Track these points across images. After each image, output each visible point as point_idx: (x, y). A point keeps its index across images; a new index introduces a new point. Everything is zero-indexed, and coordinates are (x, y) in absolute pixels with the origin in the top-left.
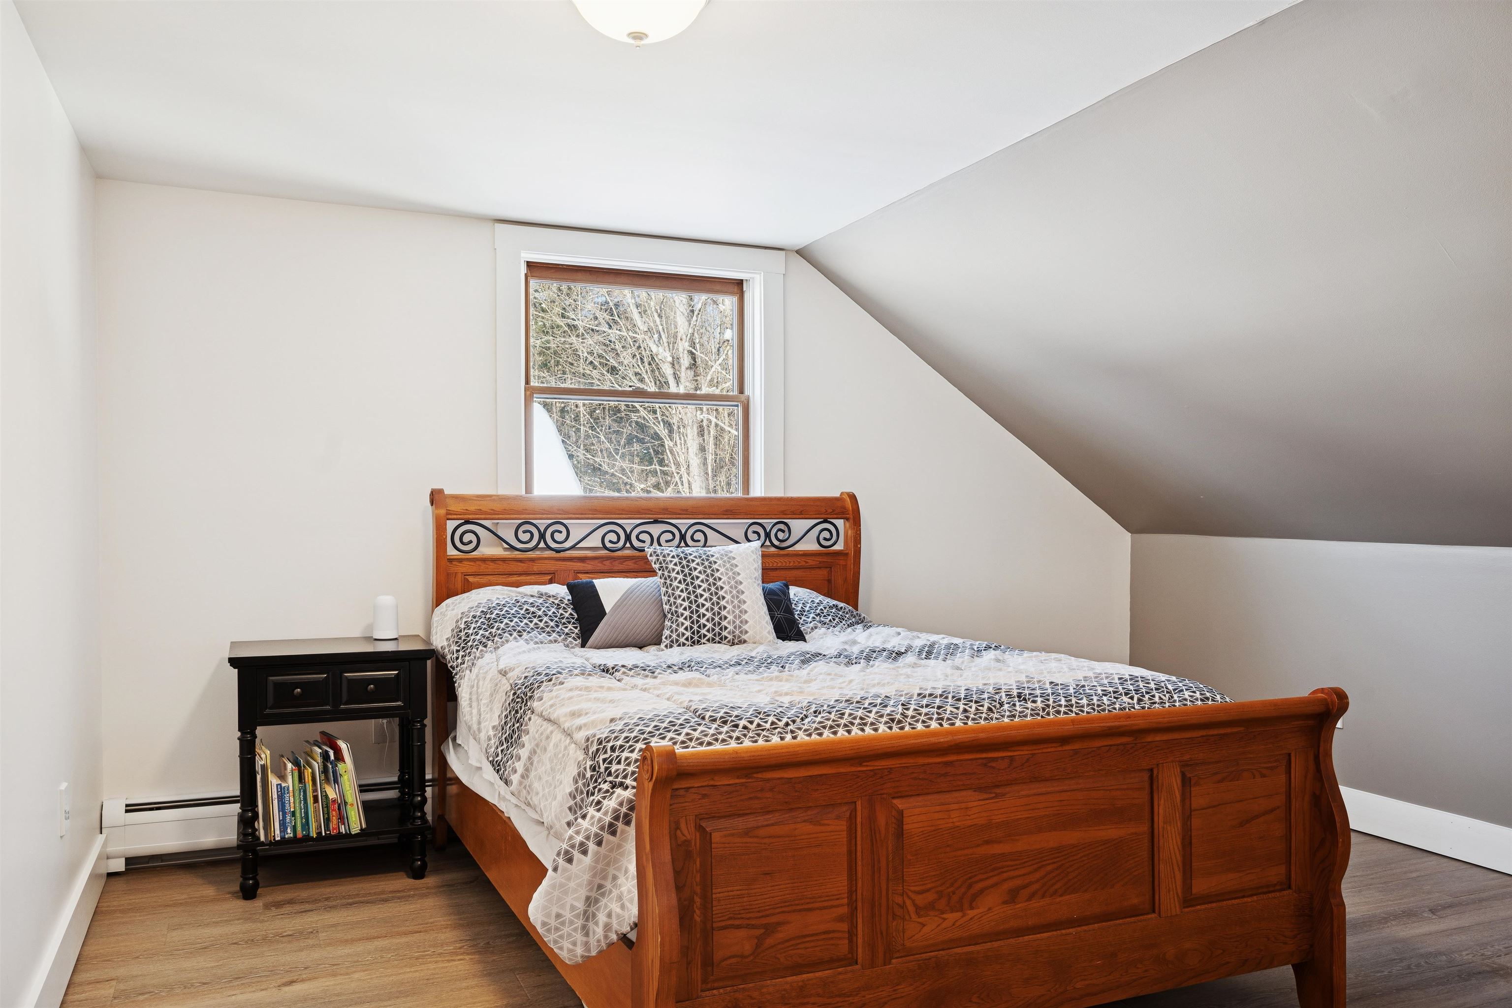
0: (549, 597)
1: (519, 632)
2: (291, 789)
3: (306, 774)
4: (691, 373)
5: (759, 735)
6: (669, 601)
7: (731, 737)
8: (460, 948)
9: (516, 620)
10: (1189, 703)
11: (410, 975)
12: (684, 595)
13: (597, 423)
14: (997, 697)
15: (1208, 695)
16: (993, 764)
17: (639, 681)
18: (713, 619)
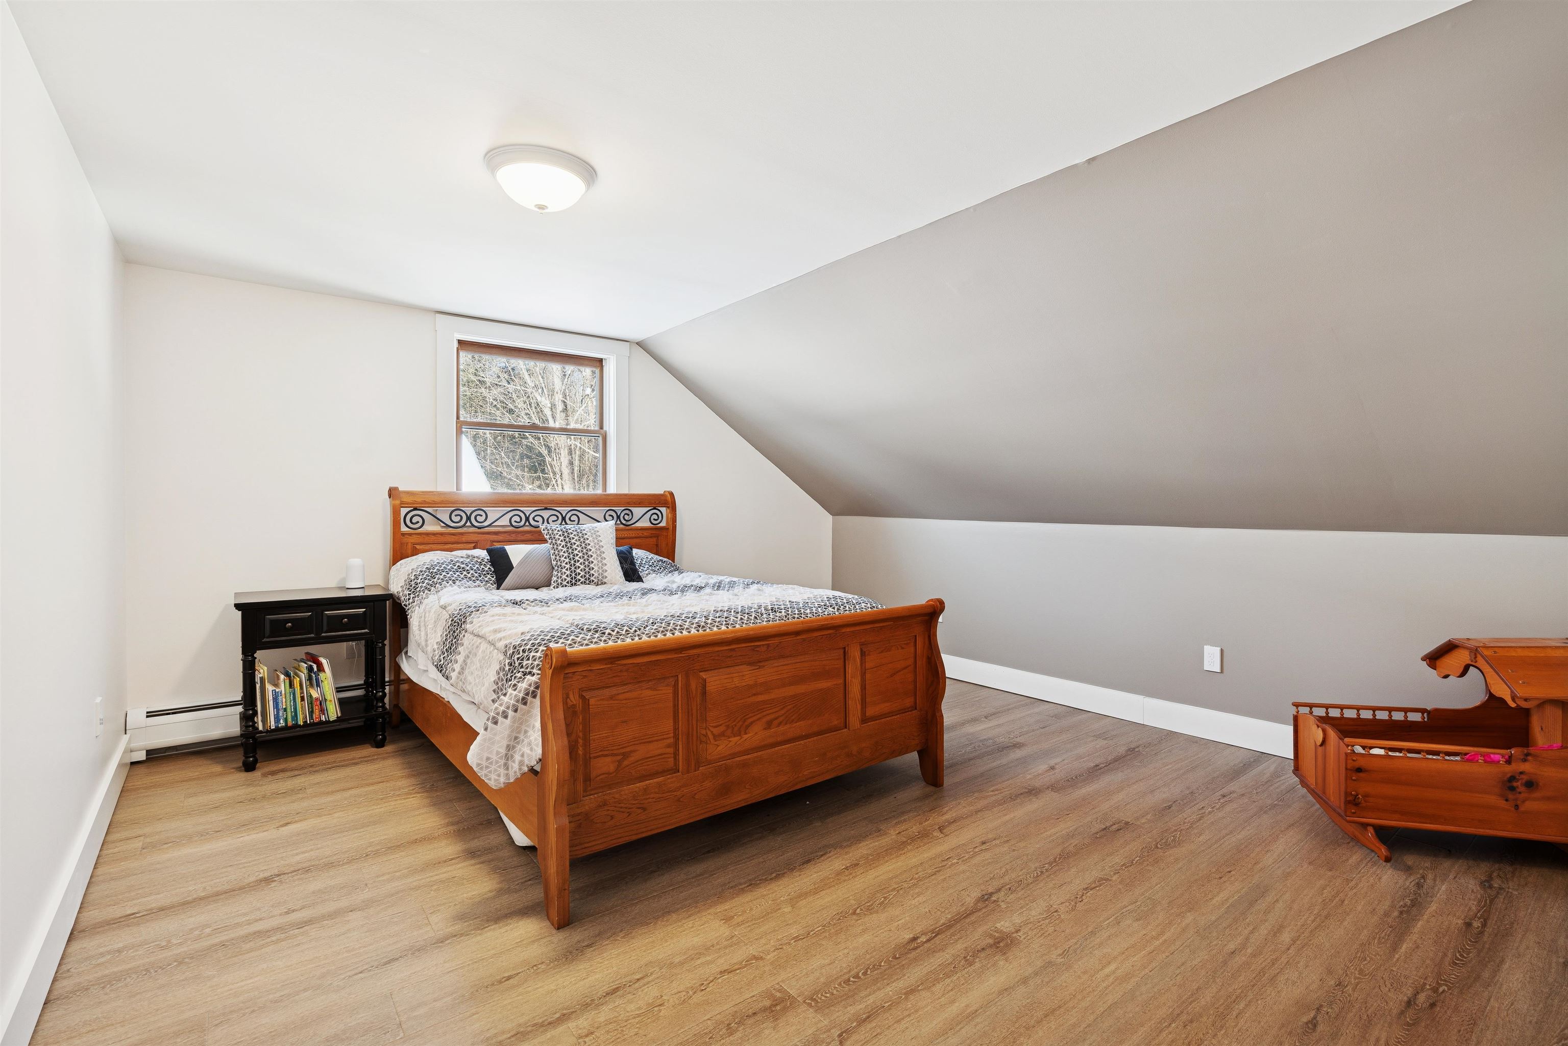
0: (474, 557)
1: (453, 580)
2: (283, 692)
3: (295, 682)
4: (563, 415)
5: (618, 638)
6: (556, 559)
7: (601, 640)
8: (413, 790)
9: (451, 573)
10: (864, 610)
11: (377, 810)
12: (566, 555)
13: (499, 445)
14: (759, 610)
15: (874, 605)
16: (757, 649)
17: (538, 609)
18: (585, 570)
